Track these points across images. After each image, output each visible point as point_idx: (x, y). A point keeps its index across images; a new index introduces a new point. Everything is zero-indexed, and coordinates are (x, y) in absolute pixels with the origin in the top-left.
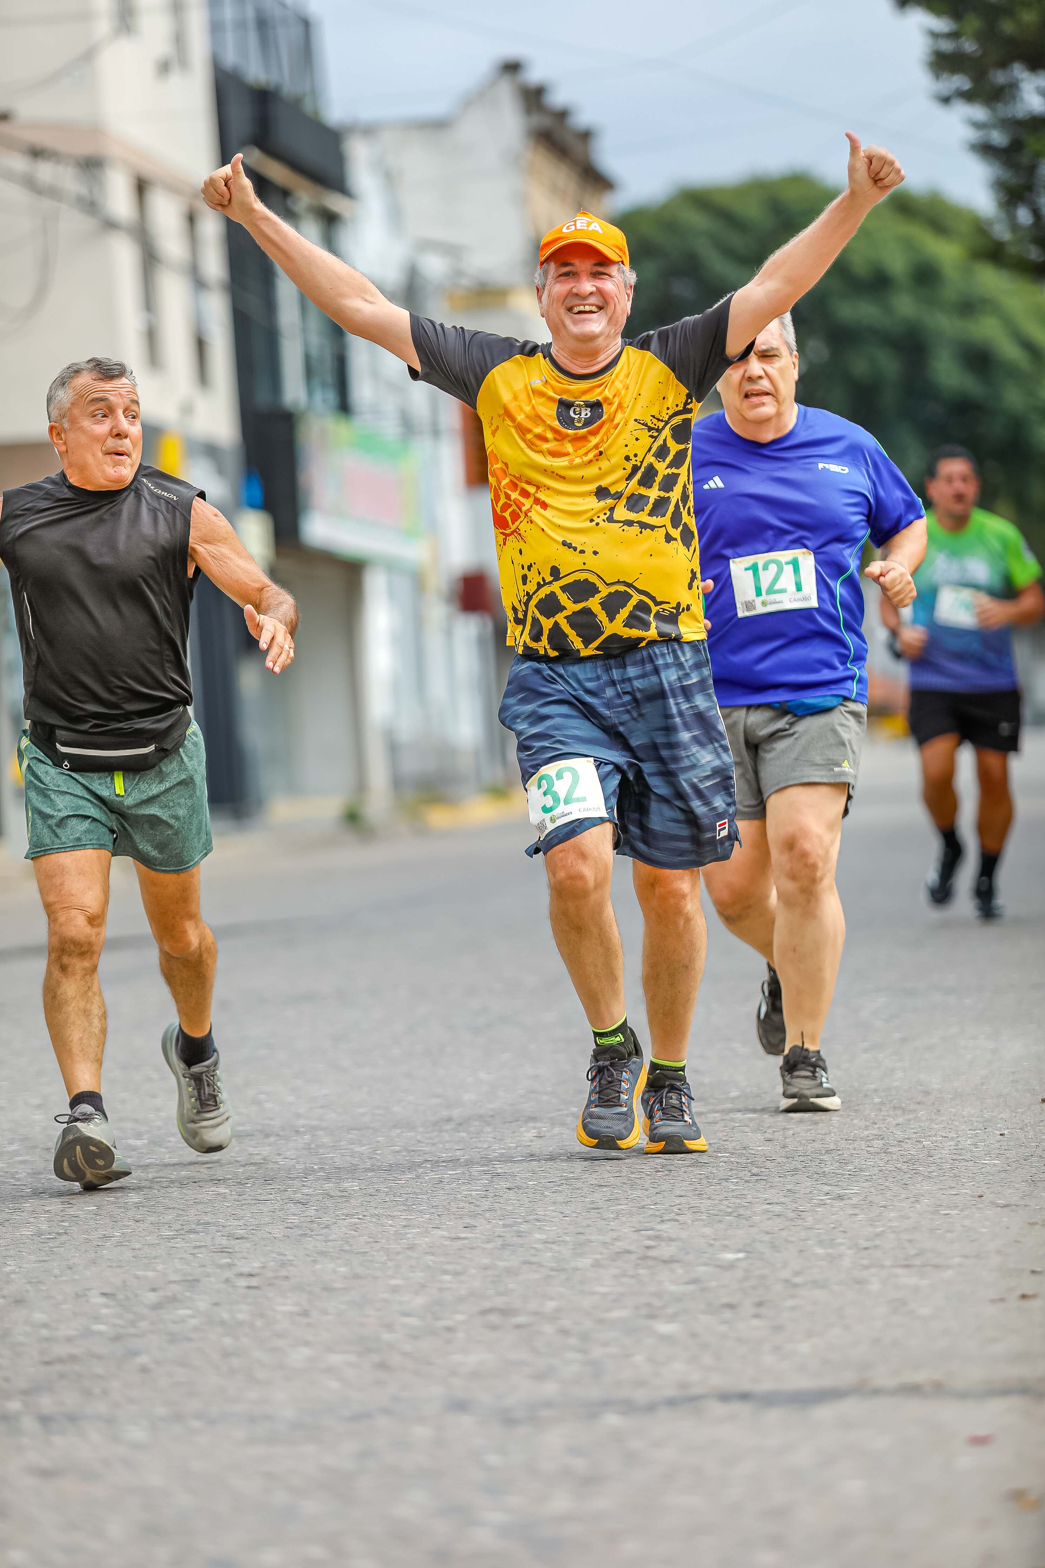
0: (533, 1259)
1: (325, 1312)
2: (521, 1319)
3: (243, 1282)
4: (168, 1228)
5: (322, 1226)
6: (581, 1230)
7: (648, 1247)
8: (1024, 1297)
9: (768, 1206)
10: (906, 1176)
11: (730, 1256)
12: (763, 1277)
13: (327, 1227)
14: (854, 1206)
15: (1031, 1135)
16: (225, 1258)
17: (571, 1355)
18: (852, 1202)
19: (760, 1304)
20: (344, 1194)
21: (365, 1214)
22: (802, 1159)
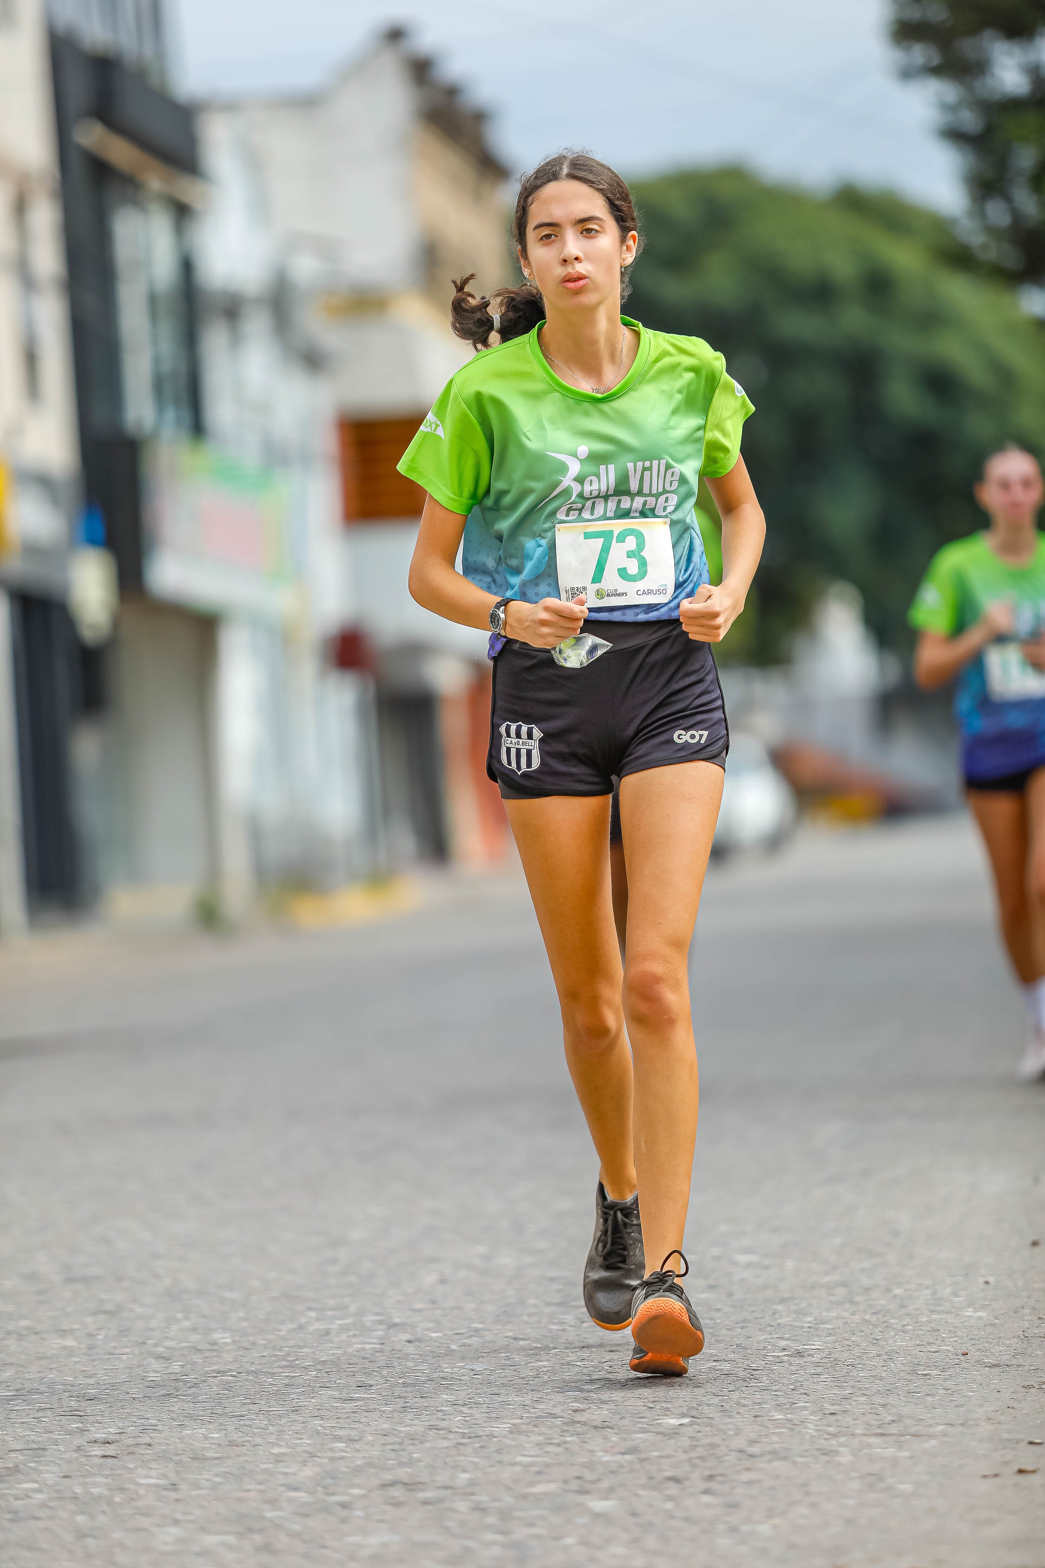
0: (442, 1424)
1: (196, 1486)
2: (429, 1494)
3: (97, 1451)
4: (7, 1388)
5: (189, 1385)
6: (496, 1390)
7: (575, 1411)
8: (1021, 1471)
9: (715, 1364)
10: (877, 1330)
11: (674, 1421)
12: (713, 1446)
13: (196, 1385)
14: (817, 1365)
15: (1020, 1283)
16: (76, 1423)
17: (489, 1536)
18: (814, 1359)
19: (711, 1478)
20: (215, 1347)
21: (240, 1370)
22: (752, 1309)
